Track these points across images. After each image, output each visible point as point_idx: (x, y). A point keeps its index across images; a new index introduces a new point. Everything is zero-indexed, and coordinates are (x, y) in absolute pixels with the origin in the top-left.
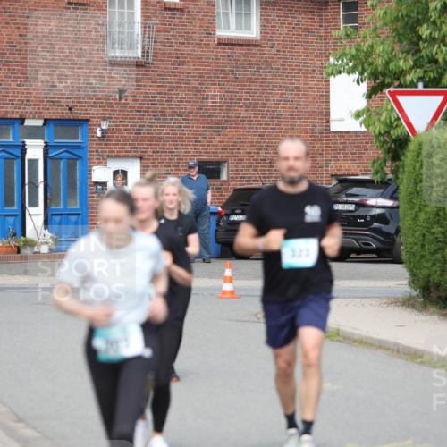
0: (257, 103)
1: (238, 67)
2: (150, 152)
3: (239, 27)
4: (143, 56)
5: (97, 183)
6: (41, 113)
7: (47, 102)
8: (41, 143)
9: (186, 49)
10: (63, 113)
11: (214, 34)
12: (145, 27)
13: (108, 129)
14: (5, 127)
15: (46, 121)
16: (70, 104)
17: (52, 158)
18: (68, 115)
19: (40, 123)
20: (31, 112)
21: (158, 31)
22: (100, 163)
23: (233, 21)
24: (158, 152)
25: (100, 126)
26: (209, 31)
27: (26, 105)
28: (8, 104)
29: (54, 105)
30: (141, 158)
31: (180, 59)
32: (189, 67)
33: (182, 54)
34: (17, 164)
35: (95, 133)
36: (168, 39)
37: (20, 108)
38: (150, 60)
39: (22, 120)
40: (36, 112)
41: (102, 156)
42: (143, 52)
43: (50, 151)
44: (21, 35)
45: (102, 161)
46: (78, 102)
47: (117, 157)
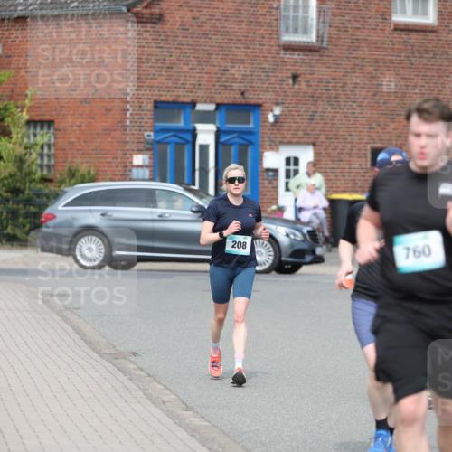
0: (433, 90)
1: (413, 53)
2: (322, 138)
3: (415, 13)
4: (317, 41)
5: (268, 170)
6: (212, 97)
7: (220, 86)
8: (212, 127)
9: (360, 35)
10: (235, 98)
11: (390, 19)
12: (320, 11)
13: (281, 115)
14: (176, 111)
15: (218, 106)
16: (243, 89)
17: (223, 143)
18: (239, 99)
19: (212, 107)
20: (203, 97)
21: (334, 16)
22: (272, 149)
23: (409, 6)
24: (331, 139)
25: (272, 111)
26: (385, 16)
27: (198, 89)
28: (180, 88)
29: (226, 90)
30: (314, 144)
31: (355, 44)
32: (364, 52)
33: (357, 39)
34: (187, 149)
35: (267, 118)
36: (343, 24)
37: (191, 92)
38: (325, 44)
39: (193, 104)
40: (208, 97)
41: (274, 142)
42: (318, 37)
43: (222, 136)
44: (194, 18)
45: (275, 146)
46: (251, 87)
47: (290, 143)
